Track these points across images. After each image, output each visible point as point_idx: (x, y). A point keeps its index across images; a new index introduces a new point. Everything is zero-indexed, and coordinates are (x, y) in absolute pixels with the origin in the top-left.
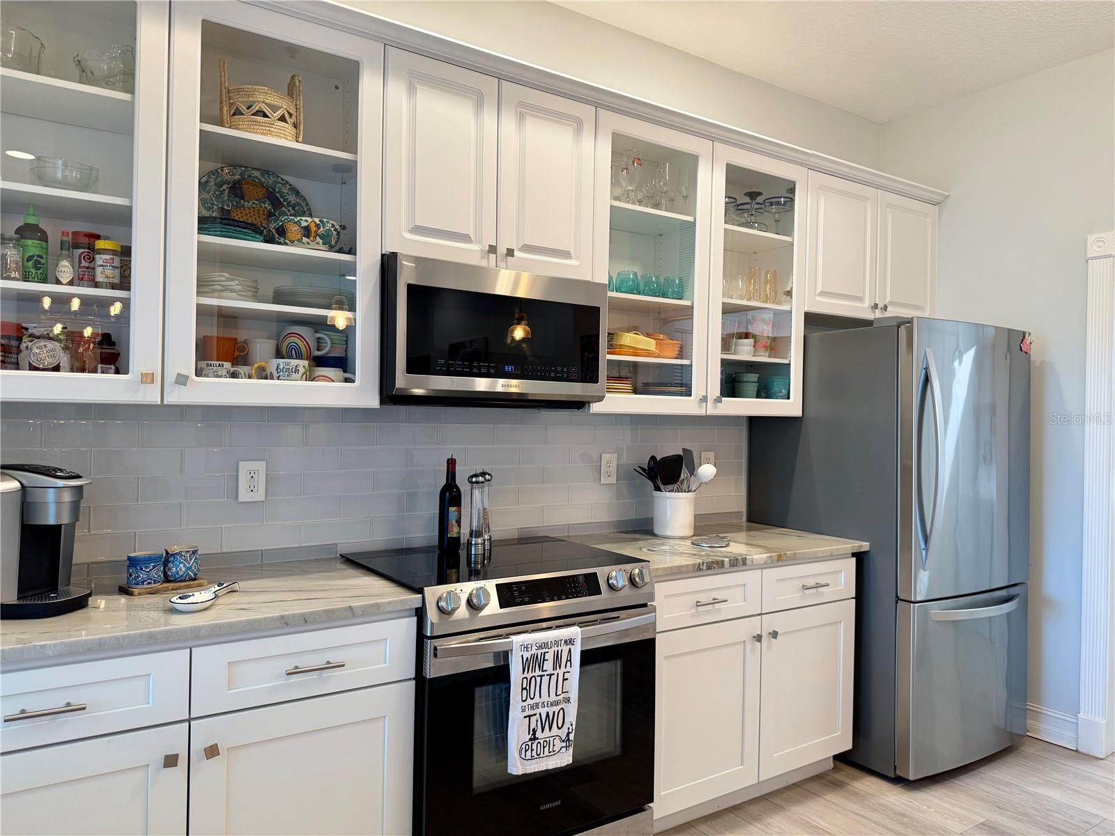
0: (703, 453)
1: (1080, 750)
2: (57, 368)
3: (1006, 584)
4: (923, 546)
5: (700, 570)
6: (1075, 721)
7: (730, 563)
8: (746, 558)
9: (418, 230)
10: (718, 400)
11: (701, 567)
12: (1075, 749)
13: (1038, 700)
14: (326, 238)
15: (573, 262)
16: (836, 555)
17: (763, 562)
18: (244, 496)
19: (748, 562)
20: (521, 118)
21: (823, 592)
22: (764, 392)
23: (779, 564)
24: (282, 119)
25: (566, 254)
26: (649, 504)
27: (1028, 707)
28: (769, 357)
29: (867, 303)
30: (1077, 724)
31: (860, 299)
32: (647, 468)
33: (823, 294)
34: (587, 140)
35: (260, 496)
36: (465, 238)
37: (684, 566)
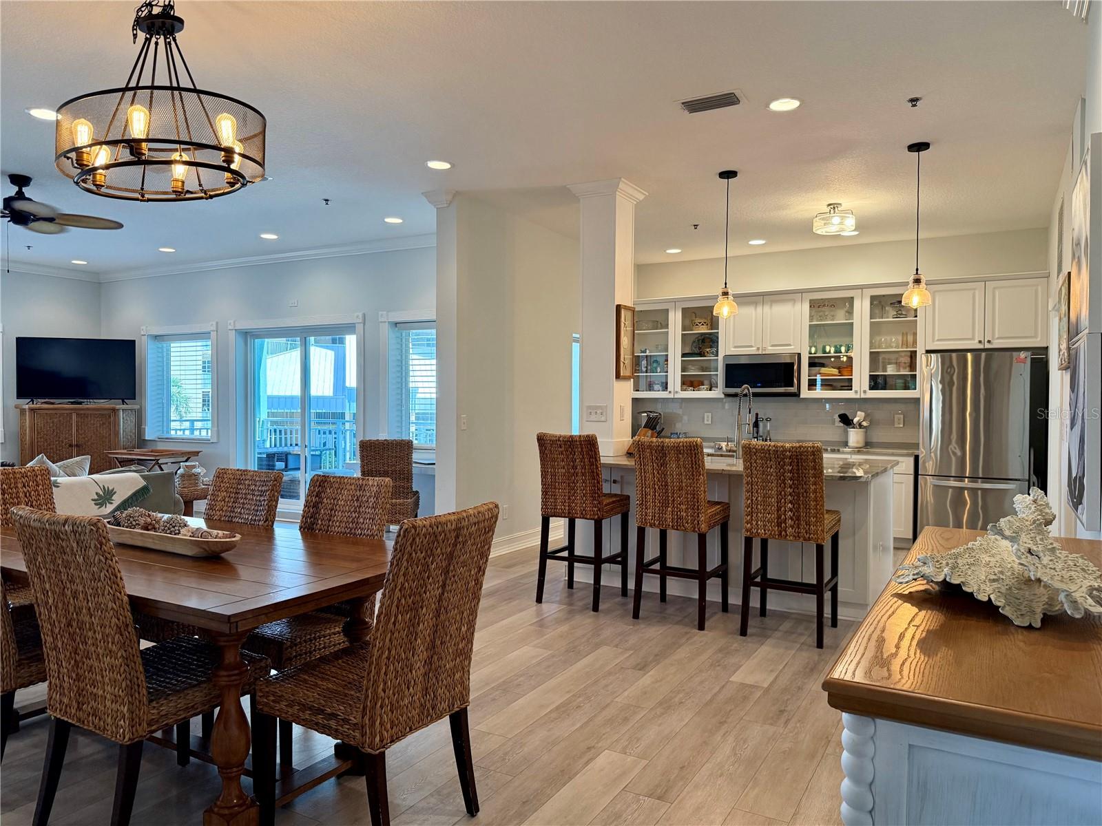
2: (659, 391)
9: (735, 347)
10: (867, 392)
14: (713, 353)
15: (792, 347)
18: (706, 422)
20: (771, 306)
22: (906, 388)
24: (703, 325)
25: (790, 345)
29: (977, 341)
31: (973, 339)
33: (938, 340)
34: (798, 306)
35: (710, 422)
36: (751, 346)
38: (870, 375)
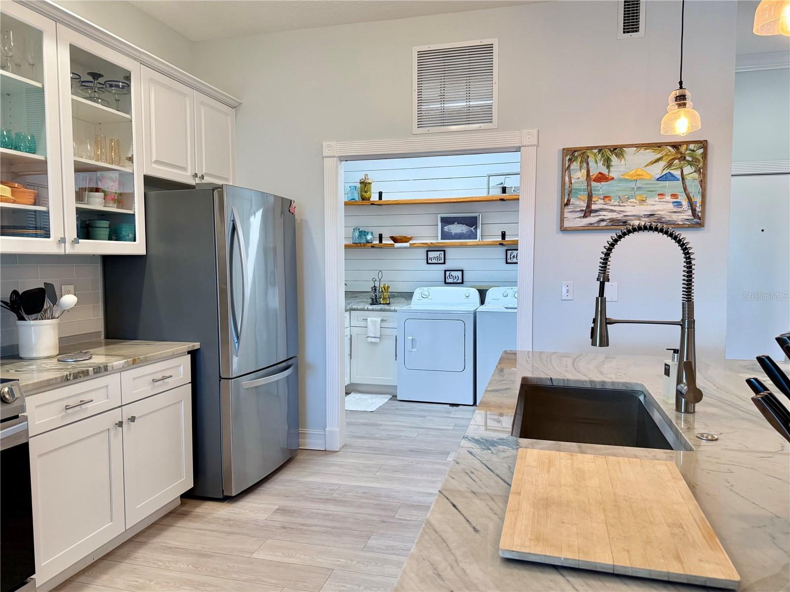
0: (63, 286)
1: (327, 449)
3: (286, 359)
4: (236, 341)
5: (68, 380)
6: (324, 433)
7: (94, 371)
8: (107, 365)
10: (75, 242)
11: (69, 378)
12: (324, 450)
13: (304, 426)
16: (177, 354)
17: (121, 367)
19: (109, 368)
21: (168, 382)
22: (114, 235)
23: (134, 366)
26: (13, 333)
27: (300, 431)
28: (117, 208)
29: (189, 173)
30: (325, 435)
31: (184, 169)
32: (9, 302)
33: (157, 162)
37: (52, 379)
38: (77, 209)
